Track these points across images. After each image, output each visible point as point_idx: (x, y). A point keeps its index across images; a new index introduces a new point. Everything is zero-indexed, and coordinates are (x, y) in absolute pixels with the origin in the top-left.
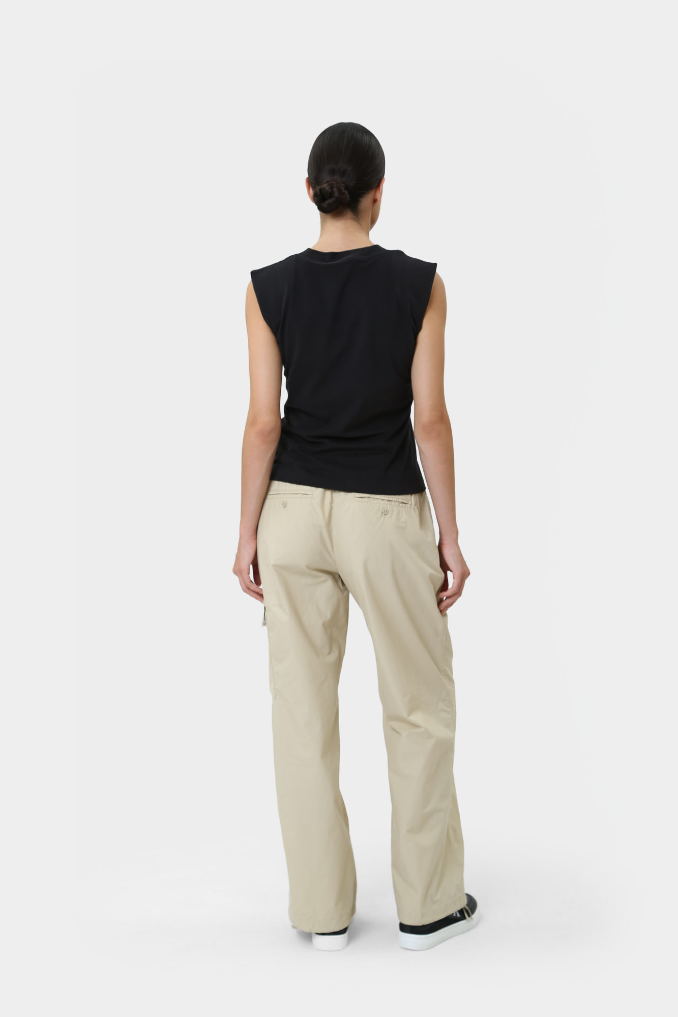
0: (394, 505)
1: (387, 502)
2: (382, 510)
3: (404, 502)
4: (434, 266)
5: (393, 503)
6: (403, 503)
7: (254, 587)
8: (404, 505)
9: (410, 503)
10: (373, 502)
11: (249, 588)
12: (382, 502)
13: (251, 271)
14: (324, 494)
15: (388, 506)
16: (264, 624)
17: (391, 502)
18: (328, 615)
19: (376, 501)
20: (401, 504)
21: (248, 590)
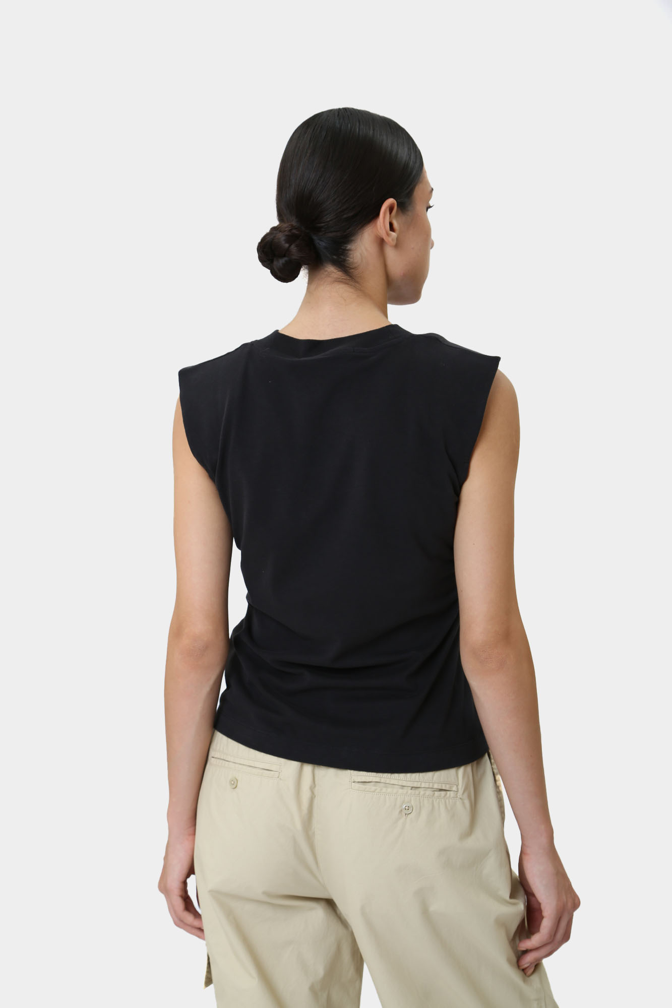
0: (424, 794)
1: (410, 791)
2: (401, 806)
3: (444, 788)
4: (496, 360)
5: (422, 792)
6: (441, 790)
7: (189, 918)
8: (443, 793)
9: (454, 788)
10: (384, 790)
11: (182, 921)
12: (401, 791)
13: (179, 370)
14: (301, 771)
15: (412, 799)
16: (209, 981)
17: (417, 792)
18: (319, 970)
19: (389, 790)
20: (437, 793)
21: (180, 923)
